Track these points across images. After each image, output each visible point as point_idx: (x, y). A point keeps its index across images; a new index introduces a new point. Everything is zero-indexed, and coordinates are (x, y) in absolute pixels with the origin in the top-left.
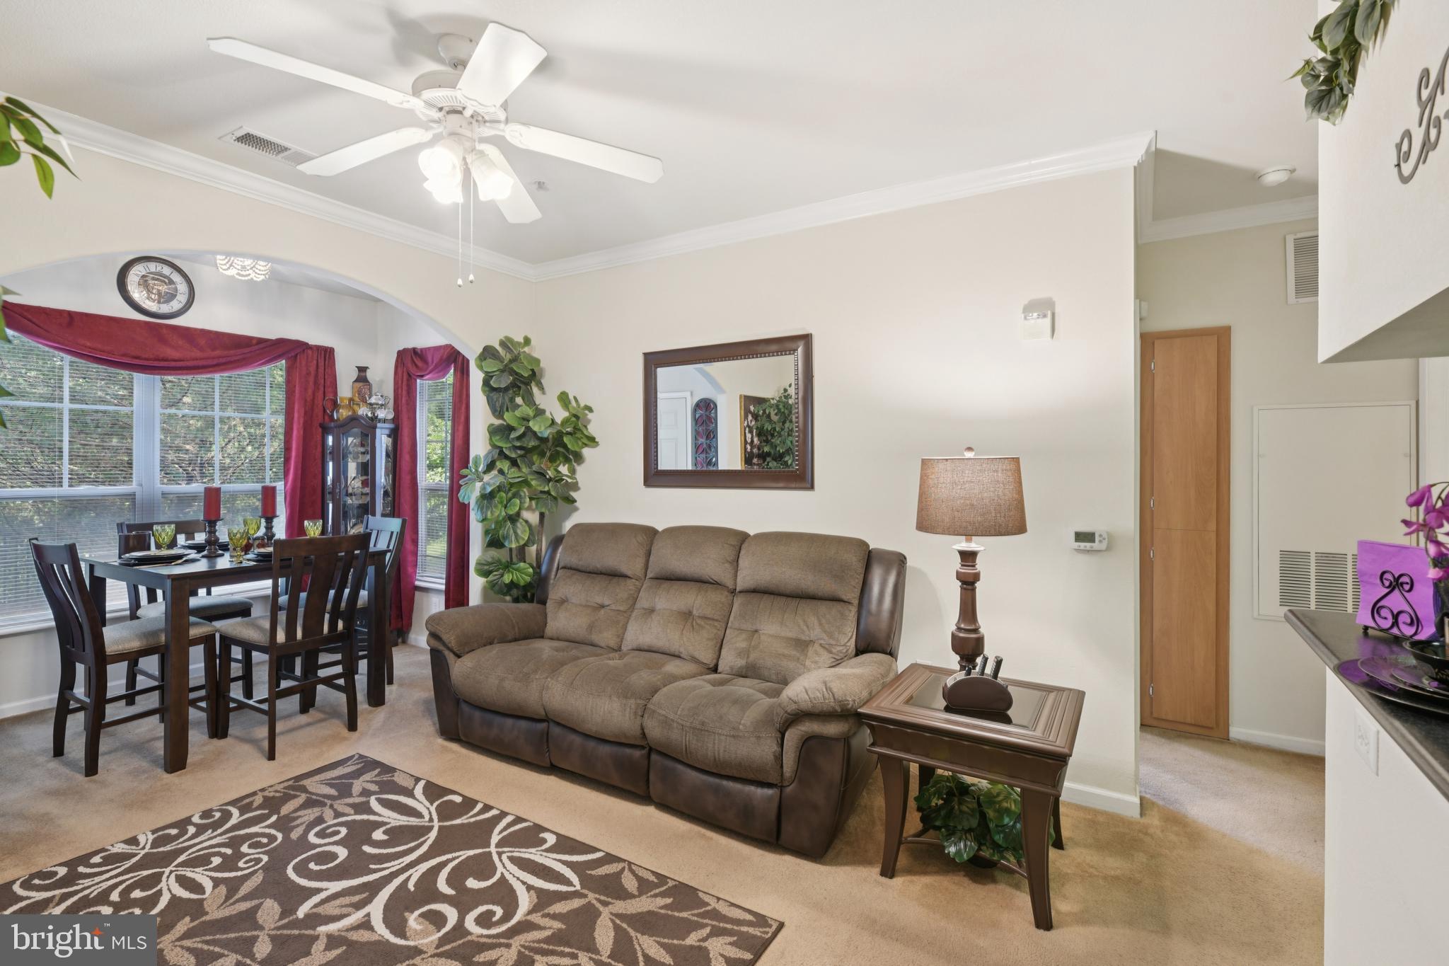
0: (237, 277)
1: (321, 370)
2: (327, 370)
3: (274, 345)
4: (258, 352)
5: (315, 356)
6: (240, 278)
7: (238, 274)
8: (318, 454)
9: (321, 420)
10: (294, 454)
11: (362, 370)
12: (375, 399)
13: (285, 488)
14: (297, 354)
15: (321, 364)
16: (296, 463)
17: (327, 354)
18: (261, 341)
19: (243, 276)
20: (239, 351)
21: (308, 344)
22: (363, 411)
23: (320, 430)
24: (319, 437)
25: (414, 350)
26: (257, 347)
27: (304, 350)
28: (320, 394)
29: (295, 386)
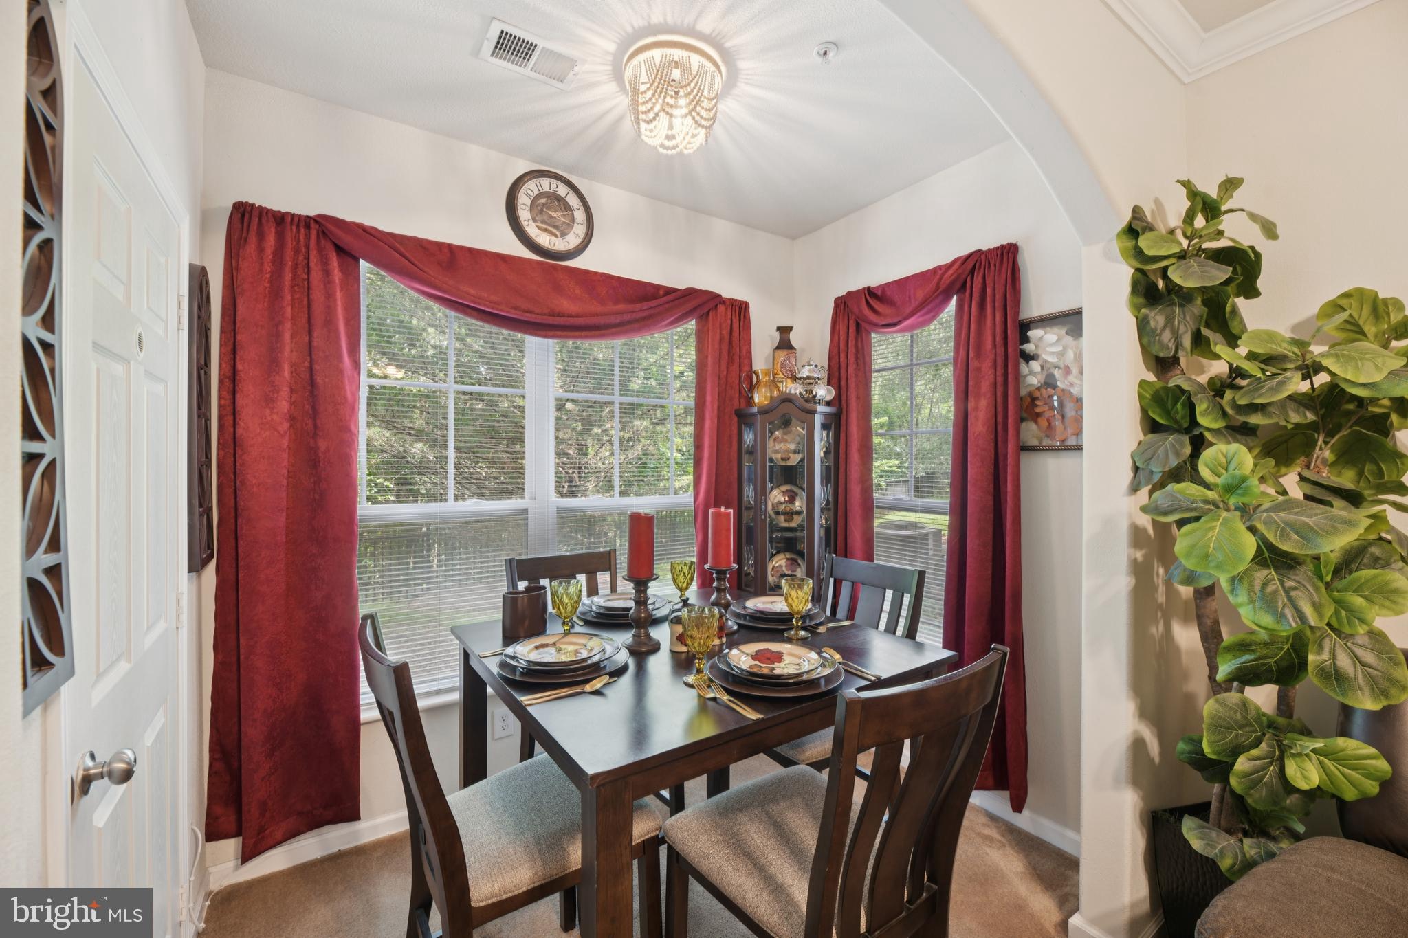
0: (661, 150)
1: (736, 334)
2: (742, 333)
3: (685, 296)
4: (667, 306)
5: (729, 313)
6: (665, 152)
7: (662, 146)
8: (734, 455)
9: (736, 406)
10: (706, 454)
11: (784, 331)
12: (809, 371)
13: (695, 502)
14: (709, 311)
15: (736, 325)
16: (710, 466)
17: (741, 309)
18: (669, 291)
19: (668, 148)
20: (645, 305)
21: (719, 296)
22: (796, 389)
23: (735, 419)
24: (735, 431)
25: (869, 290)
26: (665, 299)
27: (716, 306)
28: (735, 368)
29: (707, 357)
